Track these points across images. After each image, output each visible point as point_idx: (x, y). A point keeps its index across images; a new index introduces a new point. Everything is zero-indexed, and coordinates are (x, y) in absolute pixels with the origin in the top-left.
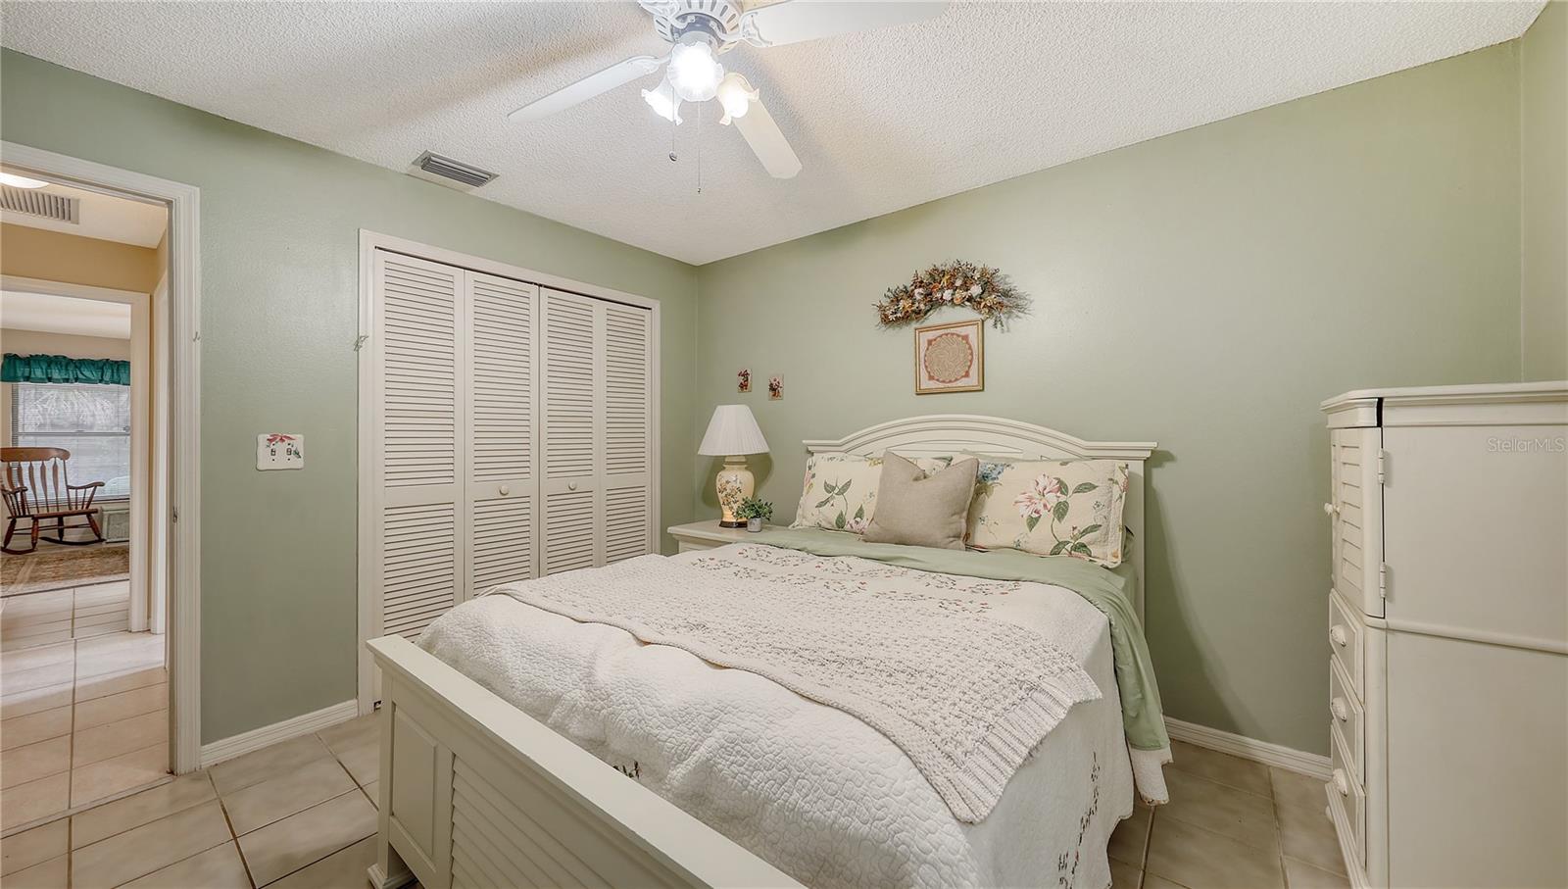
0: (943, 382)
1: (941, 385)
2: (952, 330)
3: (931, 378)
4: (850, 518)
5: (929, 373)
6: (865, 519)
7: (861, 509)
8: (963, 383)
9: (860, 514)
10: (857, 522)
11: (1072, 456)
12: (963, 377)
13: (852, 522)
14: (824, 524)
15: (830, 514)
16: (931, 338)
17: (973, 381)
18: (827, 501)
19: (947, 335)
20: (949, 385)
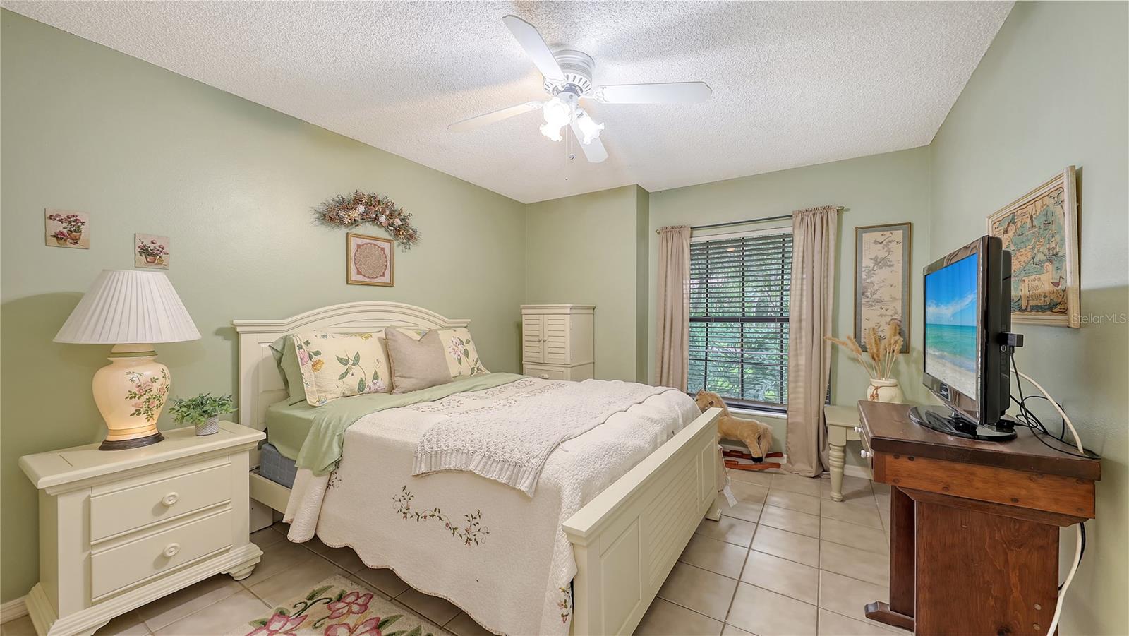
0: (368, 277)
1: (367, 280)
2: (375, 242)
3: (359, 273)
4: (369, 382)
5: (358, 269)
6: (380, 379)
7: (376, 373)
8: (381, 280)
9: (376, 377)
10: (375, 384)
11: (439, 327)
12: (381, 276)
13: (371, 384)
14: (347, 393)
15: (352, 381)
16: (360, 243)
17: (386, 280)
18: (346, 373)
19: (371, 244)
20: (372, 280)
